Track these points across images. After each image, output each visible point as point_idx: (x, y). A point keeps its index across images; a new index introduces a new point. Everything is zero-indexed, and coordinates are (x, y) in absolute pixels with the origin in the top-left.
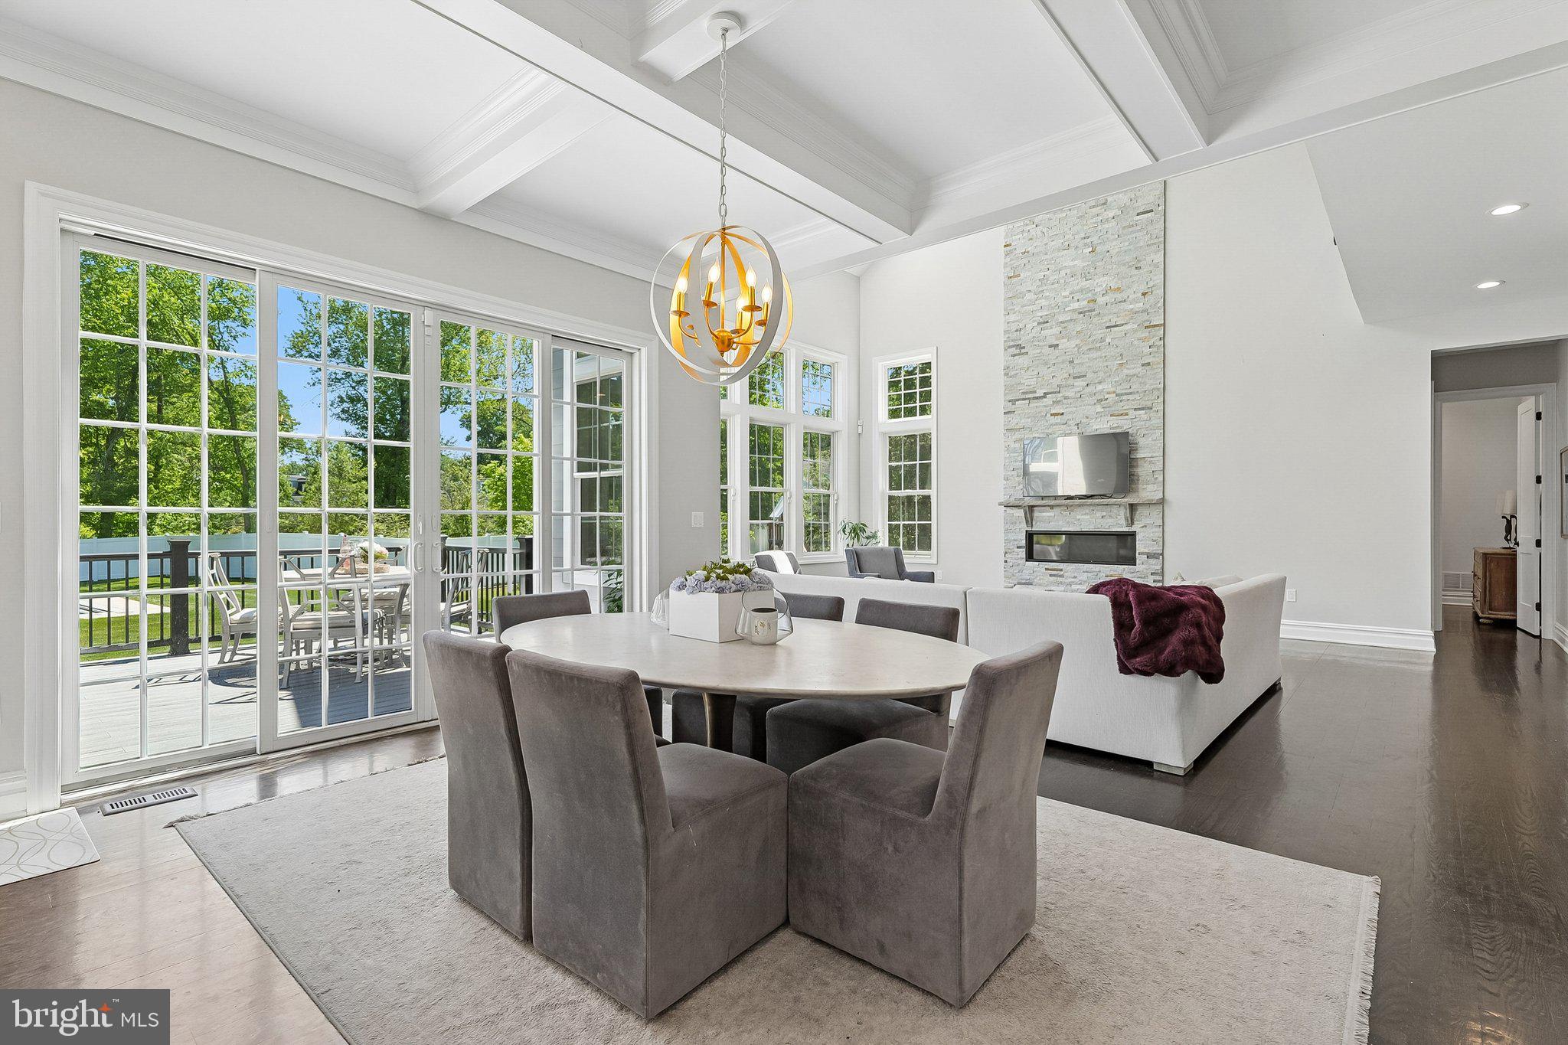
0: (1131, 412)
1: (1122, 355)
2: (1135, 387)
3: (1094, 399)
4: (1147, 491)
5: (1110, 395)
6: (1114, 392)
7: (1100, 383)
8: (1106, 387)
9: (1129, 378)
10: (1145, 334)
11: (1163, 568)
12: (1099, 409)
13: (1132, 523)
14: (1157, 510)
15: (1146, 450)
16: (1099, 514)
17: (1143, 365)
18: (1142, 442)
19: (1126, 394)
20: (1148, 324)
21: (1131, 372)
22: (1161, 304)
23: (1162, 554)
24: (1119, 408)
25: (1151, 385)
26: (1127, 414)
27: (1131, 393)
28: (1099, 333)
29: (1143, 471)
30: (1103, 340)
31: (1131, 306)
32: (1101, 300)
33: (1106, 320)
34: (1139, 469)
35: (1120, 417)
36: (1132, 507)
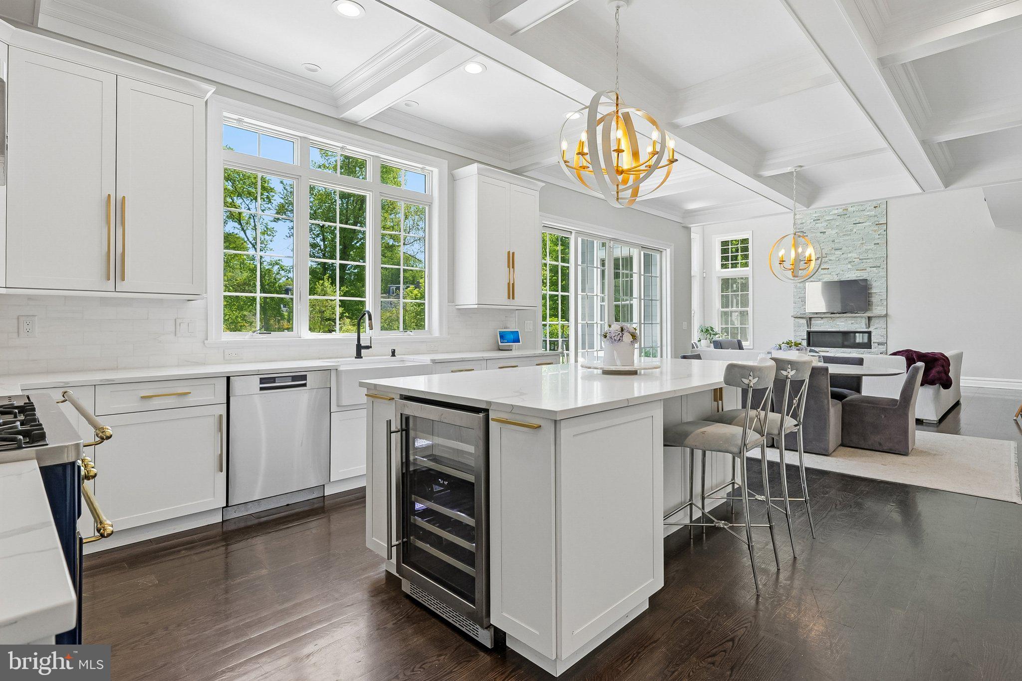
0: (869, 269)
1: (863, 238)
2: (870, 256)
3: (847, 261)
4: (877, 310)
5: (856, 260)
6: (858, 258)
7: (850, 253)
8: (854, 255)
9: (867, 251)
10: (876, 228)
11: (887, 350)
12: (849, 266)
13: (869, 327)
14: (883, 321)
15: (877, 288)
16: (850, 322)
17: (875, 244)
18: (874, 284)
19: (865, 259)
20: (877, 223)
21: (869, 247)
22: (885, 213)
23: (886, 343)
24: (862, 266)
25: (880, 254)
26: (866, 270)
27: (868, 259)
28: (850, 227)
29: (875, 299)
30: (851, 230)
31: (868, 213)
32: (850, 209)
33: (853, 220)
34: (873, 299)
35: (863, 271)
36: (869, 318)
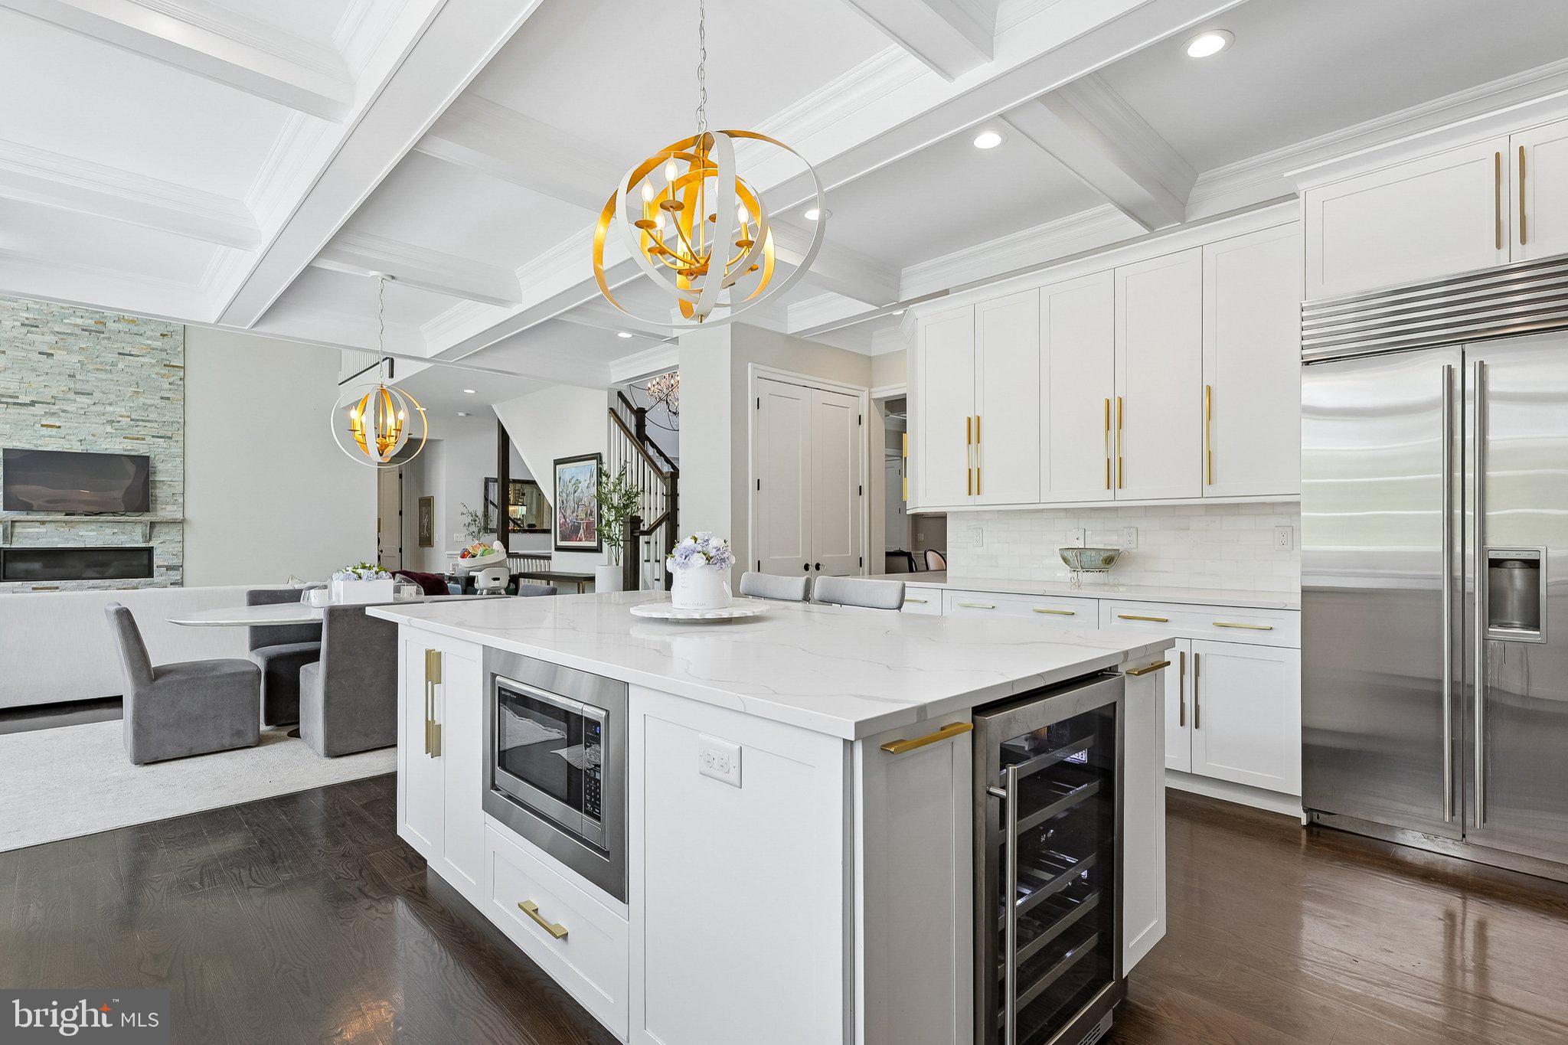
0: (148, 438)
1: (137, 383)
2: (152, 416)
3: (103, 419)
4: (165, 511)
5: (123, 419)
6: (128, 417)
7: (110, 404)
8: (119, 410)
9: (145, 407)
10: (164, 371)
11: (182, 578)
12: (109, 429)
13: (150, 539)
14: (177, 529)
15: (165, 472)
16: (109, 531)
17: (162, 398)
18: (160, 466)
19: (143, 421)
20: (168, 363)
21: (149, 402)
22: (180, 349)
23: (182, 566)
24: (134, 432)
25: (171, 417)
26: (144, 439)
27: (148, 421)
28: (111, 357)
29: (161, 493)
30: (113, 364)
31: (149, 342)
32: (111, 325)
33: (118, 346)
34: (157, 491)
35: (135, 441)
36: (153, 525)
